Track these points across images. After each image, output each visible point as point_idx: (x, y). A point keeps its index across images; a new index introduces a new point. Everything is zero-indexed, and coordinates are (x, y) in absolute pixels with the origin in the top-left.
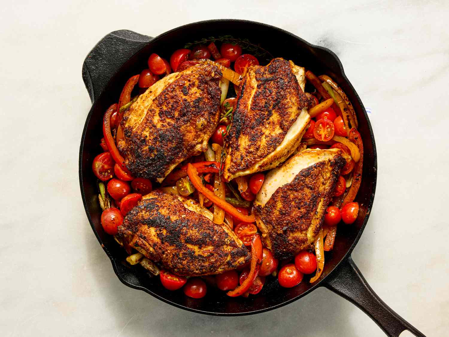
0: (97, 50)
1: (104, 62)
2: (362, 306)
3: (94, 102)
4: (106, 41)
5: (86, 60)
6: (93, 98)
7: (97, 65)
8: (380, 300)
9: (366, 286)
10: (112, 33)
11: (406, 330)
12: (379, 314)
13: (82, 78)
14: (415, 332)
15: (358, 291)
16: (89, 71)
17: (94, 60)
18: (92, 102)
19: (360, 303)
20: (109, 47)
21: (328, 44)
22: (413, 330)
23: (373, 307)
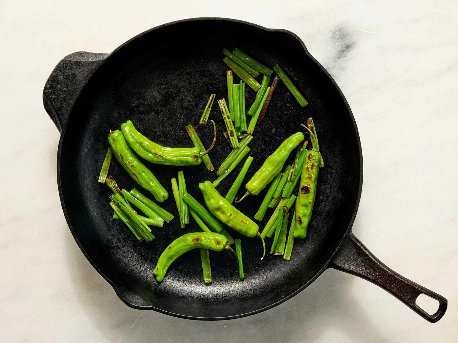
0: (54, 78)
1: (63, 89)
2: (373, 279)
3: (62, 131)
4: (61, 68)
5: (44, 90)
6: (60, 128)
7: (57, 94)
8: (389, 269)
9: (373, 258)
10: (65, 58)
11: (421, 294)
12: (391, 284)
13: (45, 110)
14: (431, 295)
15: (366, 265)
16: (50, 102)
17: (53, 89)
18: (60, 131)
19: (371, 277)
20: (66, 73)
21: (343, 34)
22: (429, 292)
23: (384, 278)
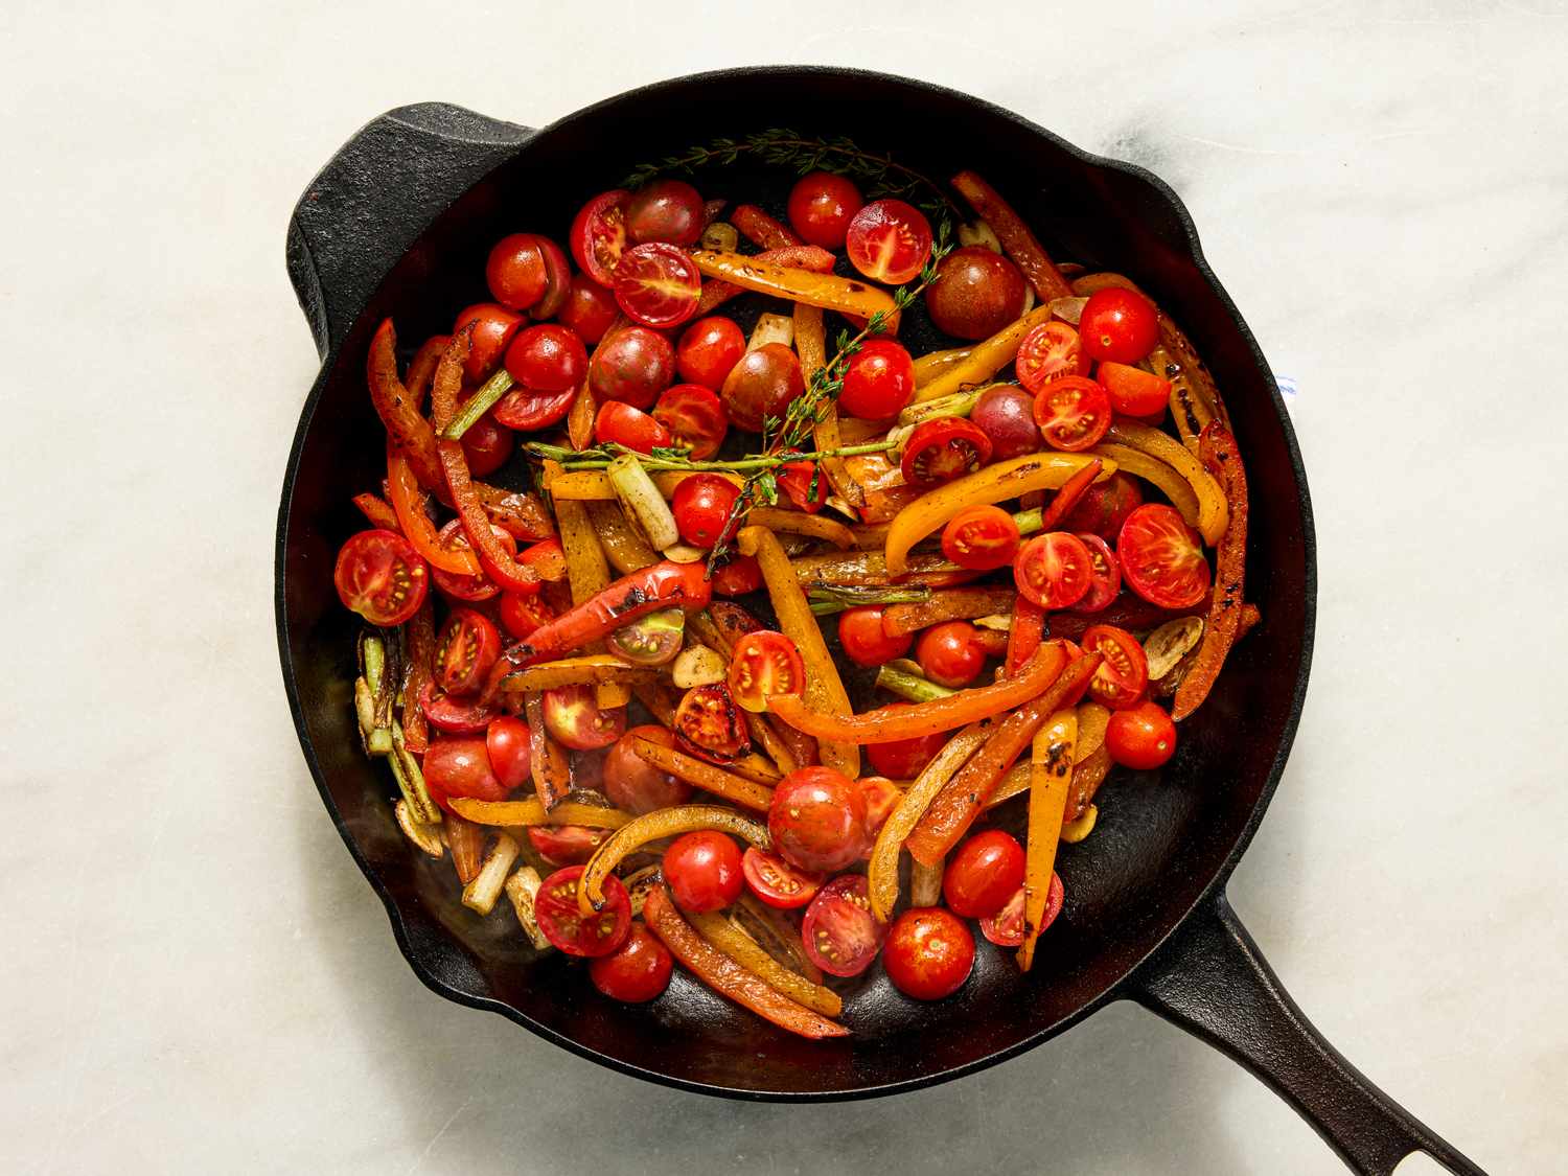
0: (339, 175)
1: (361, 214)
2: (1262, 1068)
3: (329, 354)
4: (368, 143)
6: (326, 340)
7: (337, 227)
8: (1326, 1046)
9: (1276, 997)
11: (1418, 1152)
12: (1323, 1095)
14: (1449, 1159)
15: (1250, 1014)
16: (310, 247)
17: (328, 209)
18: (321, 354)
19: (1258, 1057)
20: (381, 163)
21: (1144, 154)
22: (1444, 1150)
23: (1302, 1070)
